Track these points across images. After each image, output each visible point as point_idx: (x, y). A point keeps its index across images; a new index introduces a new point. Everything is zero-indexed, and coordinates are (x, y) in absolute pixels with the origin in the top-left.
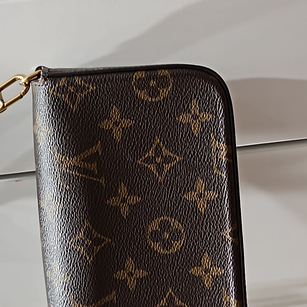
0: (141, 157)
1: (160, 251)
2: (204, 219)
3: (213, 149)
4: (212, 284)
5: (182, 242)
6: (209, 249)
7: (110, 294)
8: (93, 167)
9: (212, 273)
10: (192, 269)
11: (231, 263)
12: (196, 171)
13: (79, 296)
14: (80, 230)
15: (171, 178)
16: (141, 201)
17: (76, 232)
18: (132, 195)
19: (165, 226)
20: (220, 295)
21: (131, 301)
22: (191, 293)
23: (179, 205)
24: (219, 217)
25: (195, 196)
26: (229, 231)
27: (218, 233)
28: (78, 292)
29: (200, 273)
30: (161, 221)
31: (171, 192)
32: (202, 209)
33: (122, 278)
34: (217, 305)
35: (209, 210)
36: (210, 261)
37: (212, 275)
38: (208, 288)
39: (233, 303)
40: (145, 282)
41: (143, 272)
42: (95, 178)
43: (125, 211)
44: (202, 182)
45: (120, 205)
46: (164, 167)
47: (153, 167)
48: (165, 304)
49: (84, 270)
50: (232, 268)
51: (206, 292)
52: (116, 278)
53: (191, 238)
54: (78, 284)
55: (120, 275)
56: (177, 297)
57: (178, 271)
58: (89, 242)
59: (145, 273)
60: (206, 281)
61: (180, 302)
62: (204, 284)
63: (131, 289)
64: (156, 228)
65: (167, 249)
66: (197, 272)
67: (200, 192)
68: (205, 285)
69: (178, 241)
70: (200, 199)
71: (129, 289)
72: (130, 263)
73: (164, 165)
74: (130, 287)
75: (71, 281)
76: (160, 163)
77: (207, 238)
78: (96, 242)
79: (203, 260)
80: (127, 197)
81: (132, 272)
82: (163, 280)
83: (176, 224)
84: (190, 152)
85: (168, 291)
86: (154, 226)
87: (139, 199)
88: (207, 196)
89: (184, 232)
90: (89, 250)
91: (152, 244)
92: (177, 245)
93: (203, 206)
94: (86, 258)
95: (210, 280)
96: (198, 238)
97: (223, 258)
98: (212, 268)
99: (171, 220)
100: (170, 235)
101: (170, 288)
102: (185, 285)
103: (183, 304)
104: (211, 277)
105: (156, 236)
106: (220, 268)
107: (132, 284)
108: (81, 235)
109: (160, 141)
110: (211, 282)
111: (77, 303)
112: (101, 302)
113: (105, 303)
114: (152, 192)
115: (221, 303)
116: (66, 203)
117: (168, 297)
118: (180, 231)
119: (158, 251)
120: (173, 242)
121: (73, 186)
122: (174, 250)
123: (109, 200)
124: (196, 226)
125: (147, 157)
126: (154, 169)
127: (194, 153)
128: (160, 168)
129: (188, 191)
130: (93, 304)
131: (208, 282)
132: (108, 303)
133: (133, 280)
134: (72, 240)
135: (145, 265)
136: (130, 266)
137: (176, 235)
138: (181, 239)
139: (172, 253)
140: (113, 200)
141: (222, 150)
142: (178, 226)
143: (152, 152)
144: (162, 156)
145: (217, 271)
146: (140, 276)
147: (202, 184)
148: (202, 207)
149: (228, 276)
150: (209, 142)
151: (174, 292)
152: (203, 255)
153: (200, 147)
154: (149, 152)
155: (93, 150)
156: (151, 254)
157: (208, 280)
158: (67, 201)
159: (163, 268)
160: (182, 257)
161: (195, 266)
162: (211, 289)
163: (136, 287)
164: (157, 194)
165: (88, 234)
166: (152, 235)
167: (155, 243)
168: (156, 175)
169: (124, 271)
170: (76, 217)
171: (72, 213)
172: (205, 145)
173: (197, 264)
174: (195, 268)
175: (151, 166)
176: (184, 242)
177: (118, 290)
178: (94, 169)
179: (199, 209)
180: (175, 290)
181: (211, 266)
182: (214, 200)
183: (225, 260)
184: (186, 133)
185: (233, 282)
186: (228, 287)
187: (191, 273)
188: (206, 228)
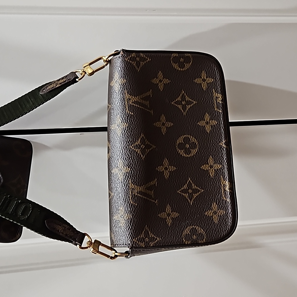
0: (173, 101)
1: (184, 155)
2: (209, 136)
3: (214, 97)
4: (214, 174)
5: (197, 150)
6: (212, 153)
7: (154, 180)
8: (147, 103)
9: (214, 168)
10: (203, 166)
11: (226, 160)
12: (204, 109)
13: (135, 180)
14: (138, 139)
15: (190, 113)
16: (173, 125)
17: (136, 140)
18: (168, 121)
19: (187, 140)
20: (220, 181)
21: (166, 186)
22: (202, 181)
23: (195, 128)
24: (218, 135)
25: (204, 123)
26: (224, 142)
27: (218, 144)
28: (135, 178)
29: (207, 168)
30: (185, 137)
31: (190, 121)
32: (208, 131)
33: (161, 170)
34: (218, 187)
35: (212, 131)
36: (213, 161)
37: (214, 169)
38: (212, 177)
39: (228, 184)
40: (175, 174)
41: (173, 168)
42: (148, 109)
43: (164, 130)
44: (208, 115)
45: (161, 127)
46: (186, 107)
47: (181, 107)
48: (186, 188)
49: (139, 164)
50: (226, 164)
51: (211, 180)
52: (158, 170)
53: (202, 147)
54: (135, 172)
55: (160, 169)
56: (193, 184)
57: (194, 167)
58: (143, 146)
59: (175, 168)
60: (211, 173)
61: (195, 186)
62: (209, 175)
63: (166, 178)
64: (181, 141)
65: (188, 154)
66: (206, 168)
67: (207, 121)
68: (210, 176)
69: (194, 150)
70: (207, 125)
71: (165, 178)
72: (166, 162)
73: (187, 106)
74: (165, 177)
75: (131, 171)
76: (184, 105)
77: (211, 147)
78: (147, 147)
79: (209, 160)
80: (166, 122)
81: (167, 167)
82: (185, 173)
83: (193, 139)
84: (201, 99)
85: (188, 179)
86: (180, 140)
87: (172, 124)
88: (211, 123)
89: (198, 144)
90: (143, 151)
91: (179, 151)
92: (194, 152)
93: (209, 129)
94: (141, 156)
95: (213, 172)
96: (206, 148)
97: (221, 158)
98: (214, 165)
99: (190, 137)
100: (190, 146)
101: (190, 177)
102: (198, 176)
103: (197, 187)
104: (214, 170)
105: (181, 146)
106: (219, 165)
107: (167, 175)
108: (139, 142)
109: (185, 92)
110: (214, 173)
111: (134, 184)
112: (148, 185)
113: (150, 186)
114: (179, 120)
115: (220, 186)
116: (130, 123)
117: (188, 183)
118: (196, 143)
119: (183, 155)
120: (191, 150)
121: (135, 113)
122: (192, 154)
123: (155, 123)
124: (205, 141)
125: (177, 101)
126: (181, 108)
127: (204, 99)
128: (184, 107)
129: (200, 121)
130: (144, 186)
131: (212, 174)
132: (152, 185)
133: (167, 172)
134: (132, 146)
135: (175, 163)
136: (166, 164)
137: (193, 146)
138: (196, 148)
139: (191, 156)
140: (157, 123)
141: (219, 97)
142: (195, 140)
143: (180, 98)
144: (185, 101)
145: (217, 166)
146: (171, 170)
147: (208, 117)
148: (208, 129)
149: (224, 168)
150: (212, 93)
151: (192, 181)
152: (209, 157)
153: (207, 96)
154: (178, 98)
155: (148, 94)
156: (178, 157)
157: (212, 172)
158: (131, 121)
159: (185, 165)
160: (197, 159)
161: (204, 164)
162: (214, 177)
163: (169, 177)
164: (182, 122)
165: (142, 142)
166: (179, 145)
167: (181, 150)
168: (182, 111)
169: (162, 166)
170: (136, 131)
171: (134, 129)
172: (210, 95)
173: (206, 163)
174: (204, 165)
175: (179, 106)
176: (198, 150)
177: (158, 178)
178: (147, 104)
179: (206, 131)
180: (192, 179)
181: (214, 164)
182: (215, 125)
183: (222, 159)
184: (199, 89)
185: (227, 172)
186: (224, 175)
187: (202, 168)
188: (211, 142)
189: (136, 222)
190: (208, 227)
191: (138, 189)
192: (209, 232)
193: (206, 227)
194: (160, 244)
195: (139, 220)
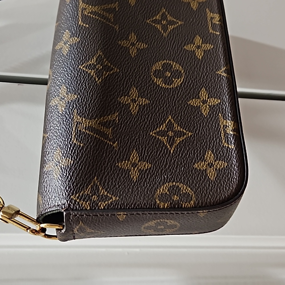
0: (150, 19)
1: (162, 85)
2: (201, 64)
3: (208, 18)
4: (209, 112)
5: (182, 80)
6: (206, 85)
7: (113, 114)
8: (111, 16)
9: (209, 103)
10: (191, 101)
11: (227, 93)
12: (194, 31)
13: (83, 111)
14: (93, 57)
15: (173, 35)
16: (147, 47)
17: (89, 59)
18: (140, 42)
19: (167, 67)
20: (217, 120)
21: (132, 124)
22: (190, 121)
23: (180, 53)
24: (214, 61)
25: (194, 47)
26: (223, 69)
27: (214, 72)
28: (83, 108)
29: (198, 104)
30: (164, 63)
31: (173, 44)
32: (199, 56)
33: (125, 102)
34: (214, 129)
35: (206, 57)
36: (207, 94)
37: (209, 105)
38: (206, 116)
39: (230, 124)
40: (147, 109)
41: (145, 101)
42: (111, 23)
43: (133, 52)
44: (200, 38)
45: (129, 47)
46: (168, 27)
47: (160, 26)
48: (165, 129)
49: (92, 89)
50: (227, 97)
51: (203, 119)
52: (120, 102)
53: (190, 77)
54: (84, 101)
55: (124, 100)
56: (176, 123)
57: (178, 102)
58: (100, 67)
59: (147, 102)
60: (203, 110)
61: (179, 127)
62: (201, 113)
63: (133, 113)
64: (159, 68)
65: (168, 84)
66: (195, 103)
67: (198, 45)
68: (203, 114)
69: (178, 78)
70: (198, 50)
71: (132, 113)
72: (134, 92)
73: (168, 26)
74: (132, 111)
75: (77, 99)
76: (165, 24)
77: (204, 77)
78: (106, 68)
79: (200, 93)
80: (136, 42)
81: (135, 99)
82: (164, 109)
83: (176, 66)
84: (190, 20)
85: (168, 118)
86: (158, 66)
87: (146, 46)
88: (204, 48)
89: (184, 72)
90: (99, 73)
91: (155, 79)
92: (178, 82)
93: (201, 54)
94: (95, 79)
95: (207, 109)
96: (197, 77)
97: (219, 91)
98: (209, 100)
99: (173, 64)
100: (171, 74)
101: (170, 115)
102: (184, 114)
103: (182, 129)
104: (208, 106)
105: (158, 74)
106: (216, 99)
107: (134, 109)
108: (93, 61)
109: (166, 11)
110: (208, 111)
111: (81, 117)
112: (104, 119)
113: (107, 121)
114: (157, 42)
115: (218, 127)
116: (83, 37)
117: (168, 123)
118: (181, 72)
119: (161, 85)
120: (173, 79)
121: (92, 26)
122: (175, 85)
123: (121, 41)
124: (194, 69)
125: (155, 20)
126: (160, 28)
127: (193, 20)
128: (165, 28)
129: (188, 44)
130: (96, 119)
131: (206, 111)
132: (110, 121)
133: (135, 105)
134: (84, 65)
135: (147, 95)
136: (134, 94)
137: (177, 74)
138: (181, 77)
139: (172, 88)
140: (124, 42)
141: (216, 18)
142: (179, 68)
143: (159, 17)
144: (167, 20)
145: (214, 101)
146: (142, 103)
147: (200, 40)
148: (199, 55)
149: (224, 103)
150: (205, 13)
151: (173, 119)
152: (201, 89)
153: (198, 17)
154: (156, 16)
155: (112, 6)
156: (153, 87)
157: (206, 109)
158: (85, 35)
159: (164, 98)
160: (182, 91)
161: (193, 98)
162: (208, 116)
163: (138, 112)
164: (161, 44)
165: (99, 60)
166: (155, 73)
167: (158, 79)
168: (161, 32)
169: (128, 97)
170: (91, 47)
171: (88, 44)
172: (202, 15)
173: (196, 97)
174: (194, 100)
175: (157, 26)
176: (184, 80)
177: (121, 112)
178: (111, 18)
179: (197, 56)
180: (174, 118)
181: (208, 98)
182: (210, 50)
183: (221, 92)
184: (187, 8)
185: (229, 107)
186: (224, 112)
187: (190, 104)
188: (203, 70)
189: (79, 171)
190: (199, 185)
191: (86, 123)
192: (200, 192)
193: (196, 185)
194: (116, 205)
195: (84, 168)
